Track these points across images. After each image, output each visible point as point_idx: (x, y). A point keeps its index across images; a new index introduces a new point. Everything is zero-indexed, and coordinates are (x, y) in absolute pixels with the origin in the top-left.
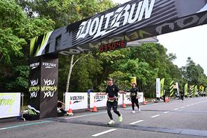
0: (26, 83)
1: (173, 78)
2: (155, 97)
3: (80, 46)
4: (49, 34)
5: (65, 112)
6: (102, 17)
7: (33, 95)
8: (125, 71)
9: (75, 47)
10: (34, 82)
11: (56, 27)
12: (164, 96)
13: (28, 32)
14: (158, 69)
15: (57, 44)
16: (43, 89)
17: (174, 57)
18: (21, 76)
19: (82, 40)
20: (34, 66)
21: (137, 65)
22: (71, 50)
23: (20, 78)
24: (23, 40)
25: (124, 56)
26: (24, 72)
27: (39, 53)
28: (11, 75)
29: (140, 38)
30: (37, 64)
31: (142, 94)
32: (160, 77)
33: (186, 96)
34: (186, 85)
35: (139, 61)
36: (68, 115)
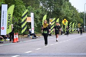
1: (27, 6)
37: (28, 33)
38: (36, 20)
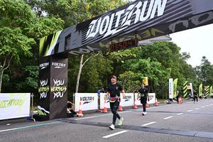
0: (35, 84)
1: (186, 78)
2: (168, 98)
3: (90, 46)
4: (59, 33)
5: (75, 113)
6: (113, 15)
7: (43, 95)
8: (136, 71)
9: (84, 47)
10: (43, 83)
11: (66, 26)
12: (177, 97)
13: (37, 31)
14: (170, 69)
15: (66, 44)
16: (52, 90)
17: (188, 56)
18: (31, 76)
19: (92, 39)
20: (43, 66)
21: (149, 65)
22: (81, 50)
23: (30, 79)
24: (32, 40)
25: (135, 55)
26: (34, 73)
27: (49, 53)
28: (20, 75)
29: (152, 37)
30: (47, 64)
31: (154, 94)
32: (173, 77)
33: (200, 97)
34: (201, 86)
35: (151, 61)
36: (78, 116)
37: (188, 97)
38: (194, 87)
